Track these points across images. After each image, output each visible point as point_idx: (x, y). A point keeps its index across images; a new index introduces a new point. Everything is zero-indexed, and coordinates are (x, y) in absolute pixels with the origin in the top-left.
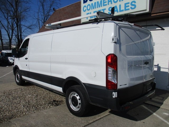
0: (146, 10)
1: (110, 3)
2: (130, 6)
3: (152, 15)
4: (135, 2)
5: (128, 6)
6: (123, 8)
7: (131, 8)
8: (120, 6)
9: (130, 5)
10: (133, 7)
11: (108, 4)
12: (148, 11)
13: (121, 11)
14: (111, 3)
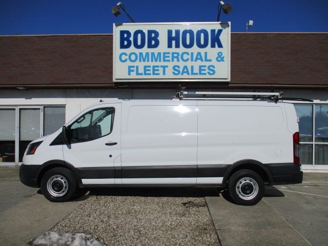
0: (227, 79)
1: (175, 59)
2: (207, 71)
3: (230, 85)
4: (214, 67)
5: (205, 70)
6: (196, 70)
7: (209, 73)
8: (192, 67)
9: (206, 68)
10: (211, 72)
11: (173, 61)
12: (229, 80)
13: (193, 74)
14: (178, 60)
